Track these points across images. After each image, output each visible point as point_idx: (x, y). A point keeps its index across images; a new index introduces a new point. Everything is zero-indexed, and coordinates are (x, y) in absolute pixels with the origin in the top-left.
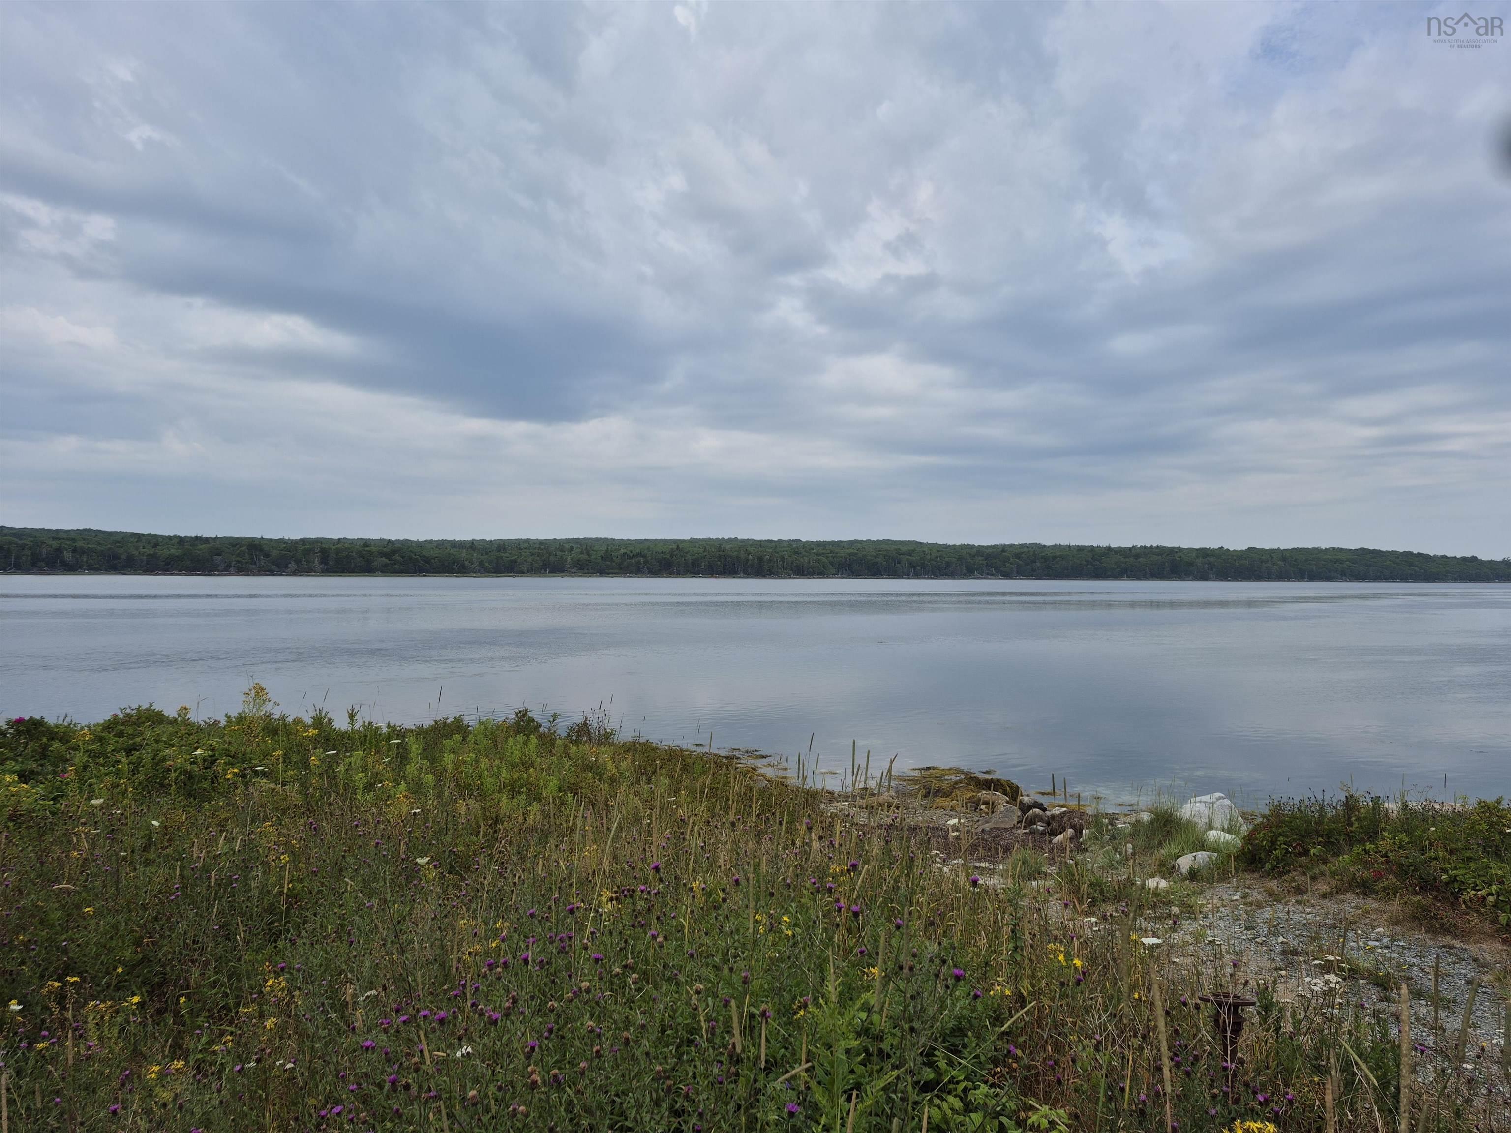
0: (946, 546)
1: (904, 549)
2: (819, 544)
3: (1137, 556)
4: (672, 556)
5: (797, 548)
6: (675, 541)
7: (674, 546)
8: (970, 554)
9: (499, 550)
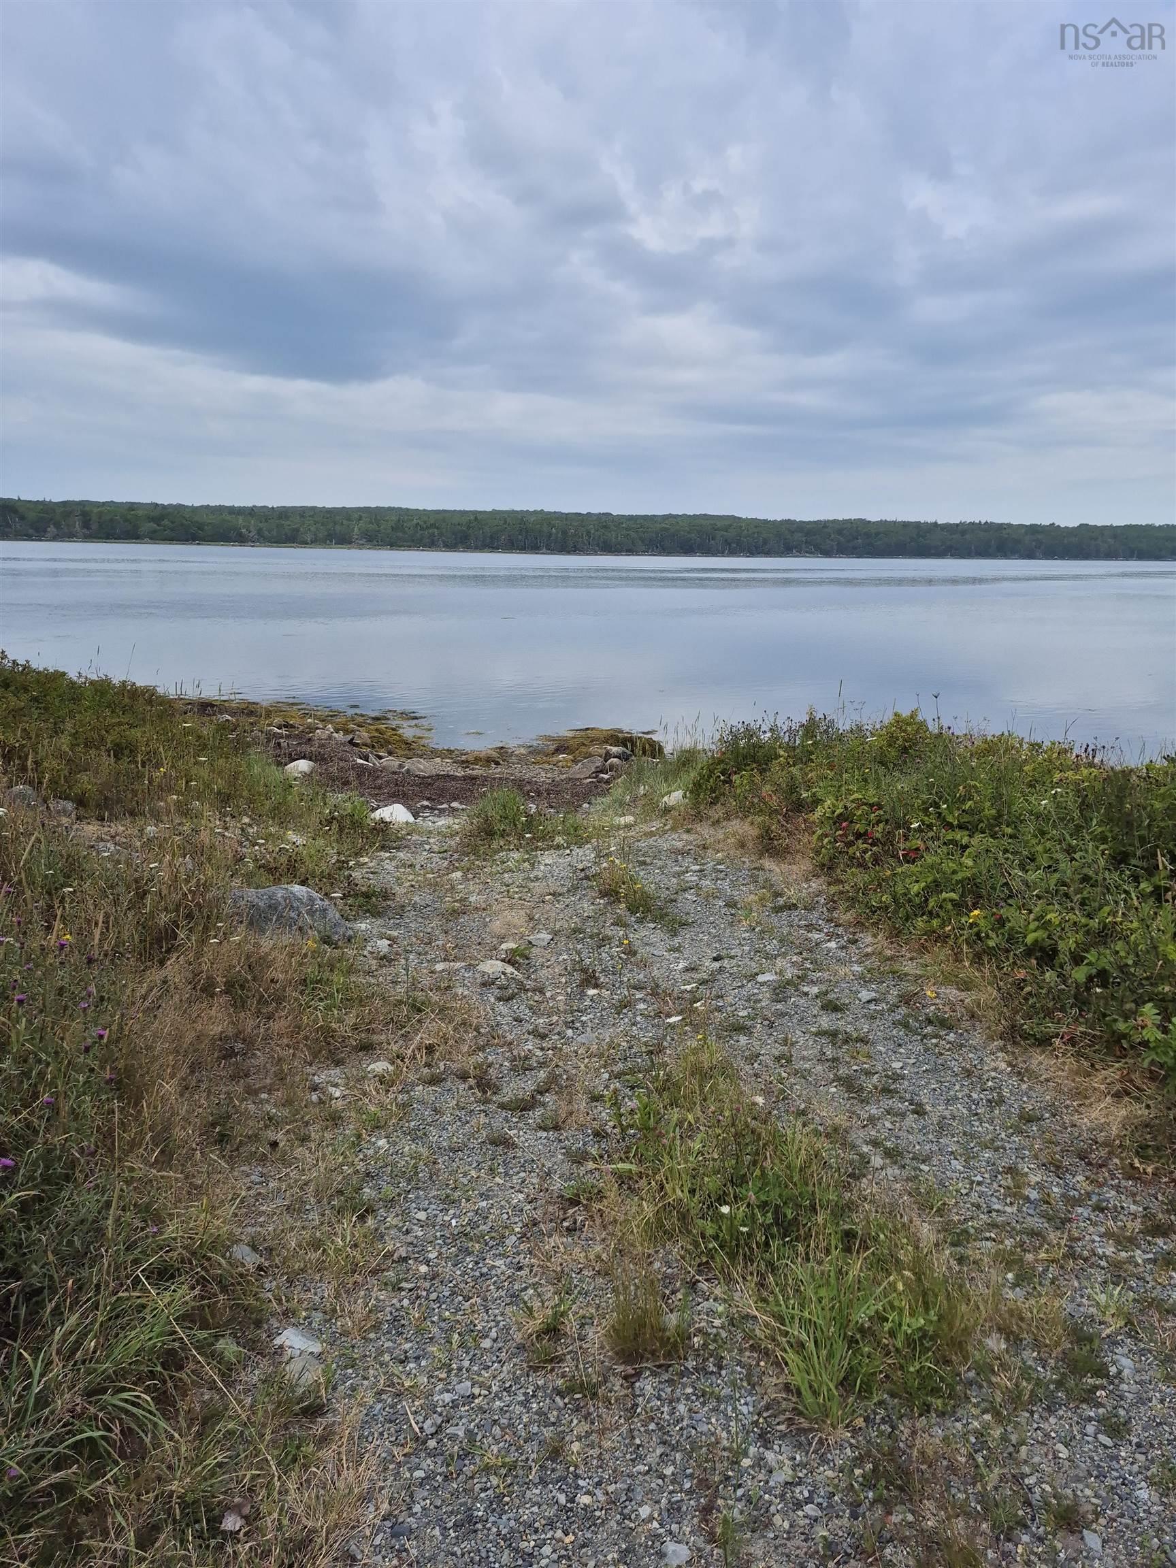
0: (766, 522)
1: (719, 524)
2: (631, 518)
3: (963, 533)
4: (469, 528)
5: (605, 521)
6: (475, 513)
7: (472, 518)
8: (789, 530)
9: (280, 517)
